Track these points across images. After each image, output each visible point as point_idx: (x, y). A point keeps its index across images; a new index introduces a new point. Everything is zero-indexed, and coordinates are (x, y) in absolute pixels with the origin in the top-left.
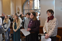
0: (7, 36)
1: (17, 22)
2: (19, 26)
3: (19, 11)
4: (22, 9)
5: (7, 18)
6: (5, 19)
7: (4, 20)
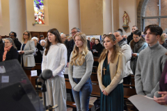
0: (81, 106)
1: (112, 60)
2: (118, 75)
3: (127, 24)
4: (138, 17)
5: (82, 46)
6: (77, 48)
7: (72, 52)
